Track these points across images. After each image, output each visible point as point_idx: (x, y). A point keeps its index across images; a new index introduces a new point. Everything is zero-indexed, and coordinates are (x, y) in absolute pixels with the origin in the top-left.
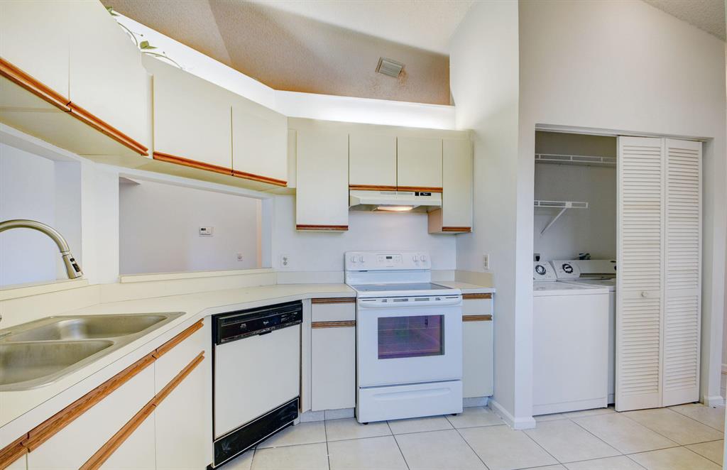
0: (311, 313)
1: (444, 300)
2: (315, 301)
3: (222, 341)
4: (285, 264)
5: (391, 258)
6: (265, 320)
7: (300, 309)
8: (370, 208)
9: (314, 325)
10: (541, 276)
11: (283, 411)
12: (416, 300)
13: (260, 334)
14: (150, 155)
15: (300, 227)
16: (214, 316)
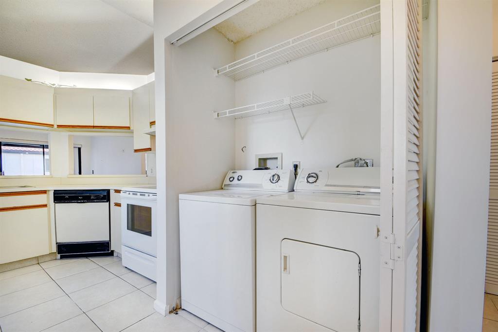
1: (151, 197)
2: (115, 191)
3: (57, 202)
6: (80, 196)
12: (140, 194)
14: (55, 127)
15: (136, 151)
16: (55, 191)
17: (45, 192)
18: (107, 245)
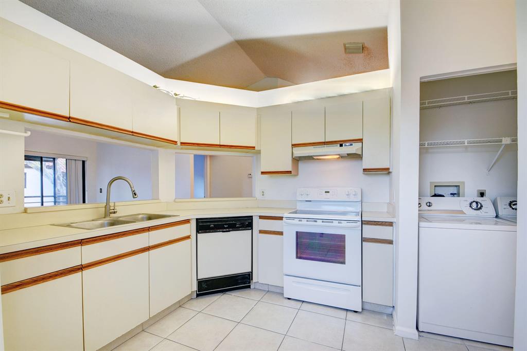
0: (258, 224)
1: (344, 224)
2: (261, 217)
3: (200, 232)
4: (263, 195)
5: (328, 192)
6: (226, 225)
7: (250, 221)
8: (310, 158)
9: (261, 232)
10: (475, 211)
11: (240, 277)
12: (323, 222)
13: (223, 232)
14: (179, 144)
15: (263, 173)
16: (197, 219)
17: (187, 221)
18: (249, 277)
